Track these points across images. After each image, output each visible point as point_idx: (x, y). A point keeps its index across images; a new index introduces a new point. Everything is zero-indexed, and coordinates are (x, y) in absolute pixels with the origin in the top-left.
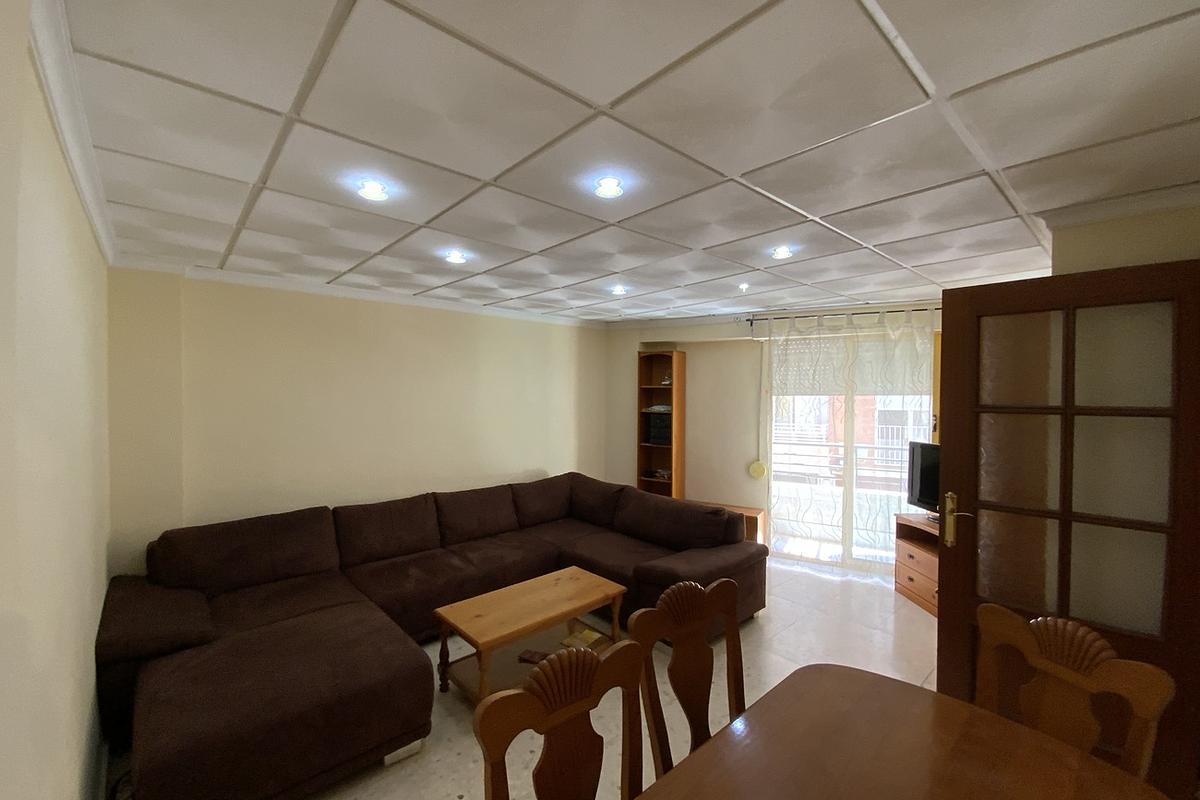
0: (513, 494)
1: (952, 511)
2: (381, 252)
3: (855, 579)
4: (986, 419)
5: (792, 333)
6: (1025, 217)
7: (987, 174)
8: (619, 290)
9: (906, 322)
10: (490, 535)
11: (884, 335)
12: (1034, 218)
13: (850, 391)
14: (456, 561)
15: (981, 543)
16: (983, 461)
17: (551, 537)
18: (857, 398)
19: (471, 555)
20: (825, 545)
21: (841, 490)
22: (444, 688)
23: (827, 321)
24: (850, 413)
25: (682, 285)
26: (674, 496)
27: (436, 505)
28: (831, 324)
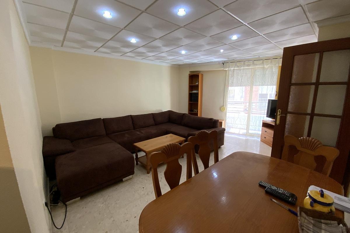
0: (153, 116)
1: (279, 115)
2: (111, 39)
3: (250, 138)
4: (293, 88)
5: (236, 67)
6: (311, 23)
7: (301, 6)
8: (183, 52)
9: (271, 63)
10: (147, 127)
11: (263, 67)
12: (314, 23)
13: (252, 85)
14: (138, 133)
15: (287, 123)
16: (290, 100)
17: (164, 127)
18: (254, 87)
19: (142, 131)
20: (241, 130)
21: (247, 115)
22: (137, 164)
23: (246, 63)
24: (251, 91)
25: (203, 50)
26: (199, 116)
27: (132, 118)
28: (247, 64)
